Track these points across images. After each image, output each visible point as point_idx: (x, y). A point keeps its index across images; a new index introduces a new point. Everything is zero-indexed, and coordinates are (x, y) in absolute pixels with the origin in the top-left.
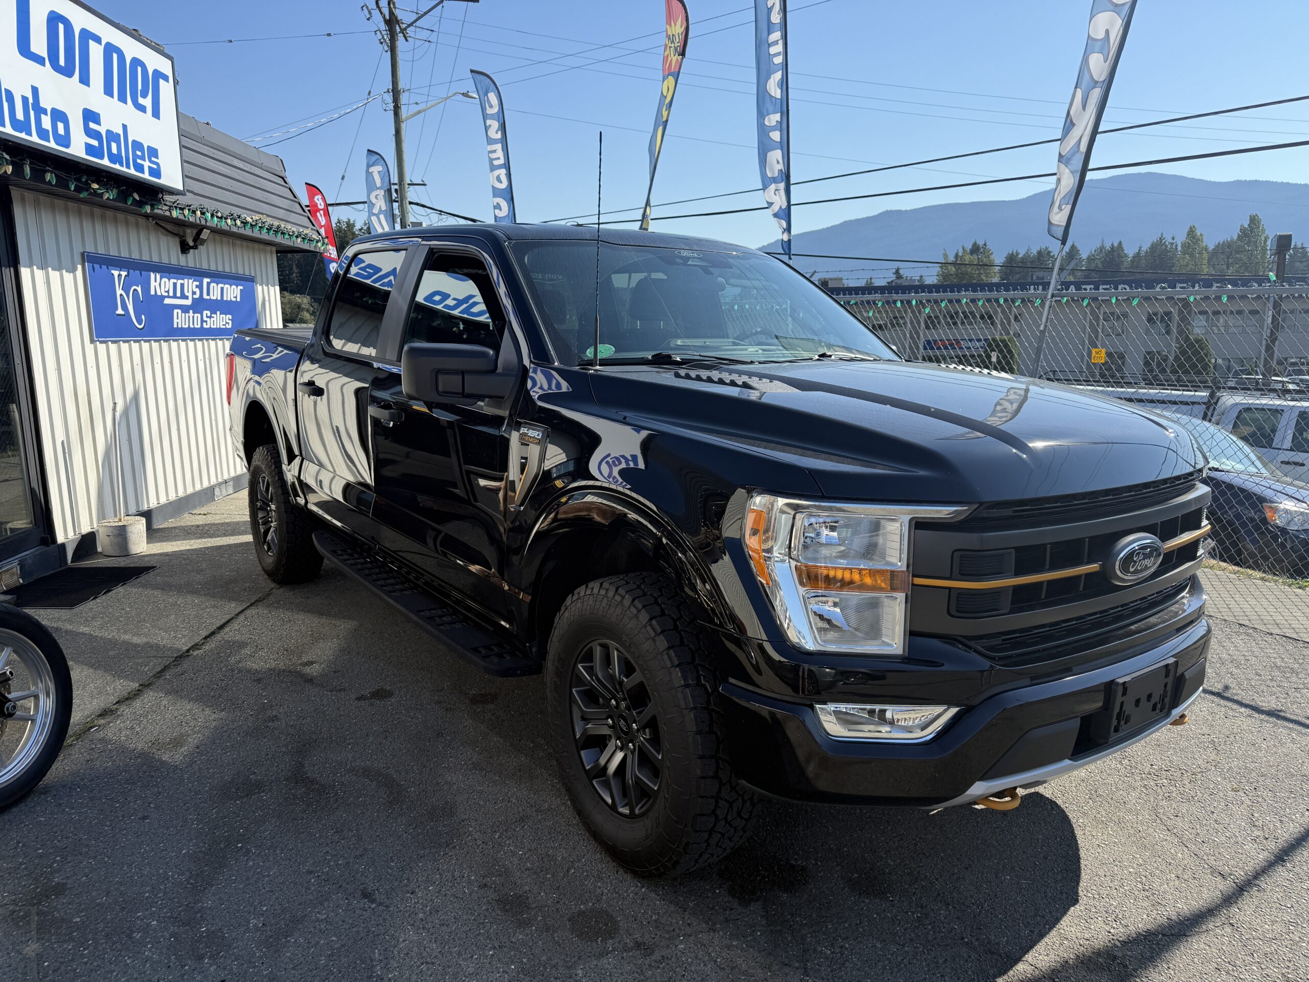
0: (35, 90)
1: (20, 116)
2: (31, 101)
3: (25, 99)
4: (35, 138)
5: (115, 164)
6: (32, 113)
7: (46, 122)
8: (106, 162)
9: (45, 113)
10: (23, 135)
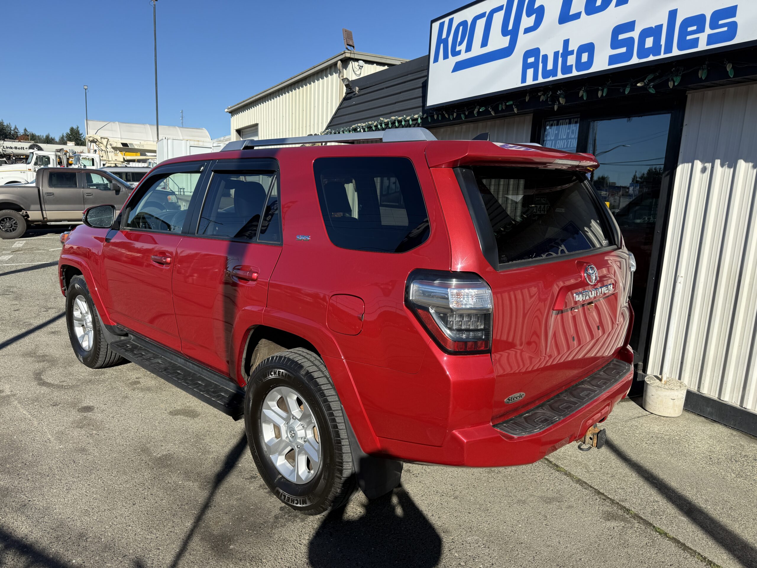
0: (566, 43)
1: (550, 66)
2: (561, 51)
3: (556, 54)
4: (560, 76)
5: (648, 56)
6: (560, 60)
7: (571, 60)
8: (635, 60)
9: (572, 53)
10: (551, 79)
